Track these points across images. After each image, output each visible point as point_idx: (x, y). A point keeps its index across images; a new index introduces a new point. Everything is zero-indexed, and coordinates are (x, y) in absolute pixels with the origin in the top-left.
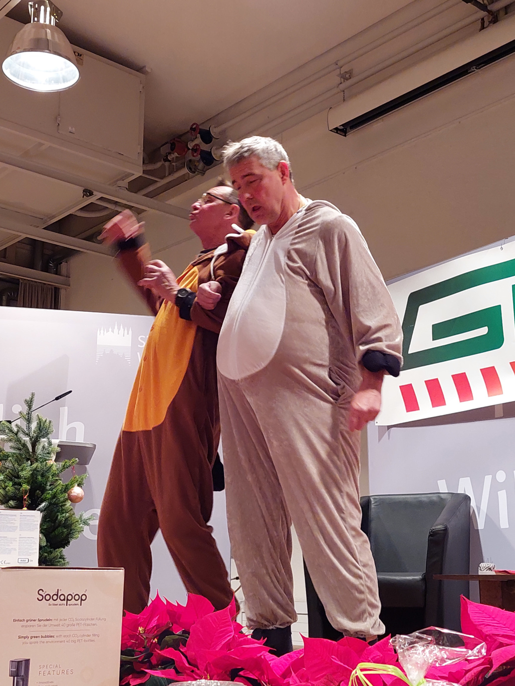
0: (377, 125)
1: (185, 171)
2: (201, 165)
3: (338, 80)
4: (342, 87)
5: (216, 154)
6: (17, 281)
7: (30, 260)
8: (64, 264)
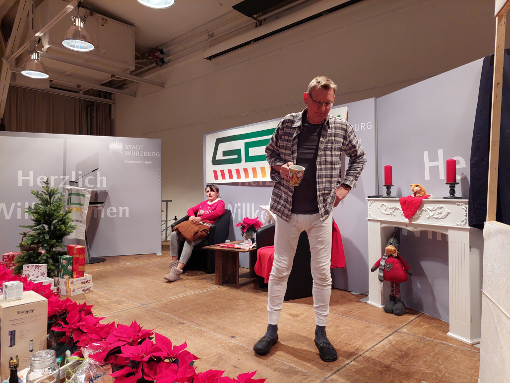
0: (222, 58)
1: (154, 65)
2: (160, 63)
3: (207, 37)
4: (209, 40)
5: (166, 59)
6: (93, 102)
7: (99, 94)
8: (113, 95)
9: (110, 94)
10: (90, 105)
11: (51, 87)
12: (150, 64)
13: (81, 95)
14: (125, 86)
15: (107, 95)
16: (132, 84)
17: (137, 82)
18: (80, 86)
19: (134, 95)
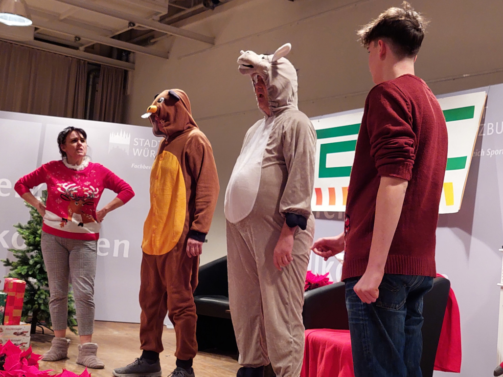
1: (201, 6)
2: (211, 4)
6: (99, 65)
7: (109, 52)
8: (131, 55)
9: (128, 53)
10: (94, 70)
11: (36, 39)
12: (195, 4)
13: (81, 53)
14: (152, 41)
15: (123, 55)
16: (164, 37)
17: (171, 35)
18: (79, 39)
19: (166, 56)
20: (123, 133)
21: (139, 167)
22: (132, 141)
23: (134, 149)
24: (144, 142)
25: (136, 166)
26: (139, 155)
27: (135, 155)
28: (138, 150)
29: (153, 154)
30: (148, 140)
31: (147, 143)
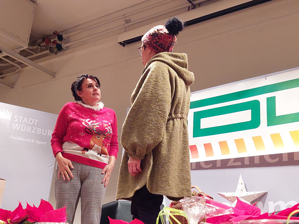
0: (138, 44)
5: (64, 46)
12: (41, 51)
19: (12, 85)
20: (6, 111)
21: (17, 138)
22: (13, 117)
23: (13, 124)
24: (23, 119)
25: (14, 138)
26: (18, 129)
27: (14, 129)
28: (17, 125)
29: (29, 129)
30: (26, 118)
31: (25, 120)
